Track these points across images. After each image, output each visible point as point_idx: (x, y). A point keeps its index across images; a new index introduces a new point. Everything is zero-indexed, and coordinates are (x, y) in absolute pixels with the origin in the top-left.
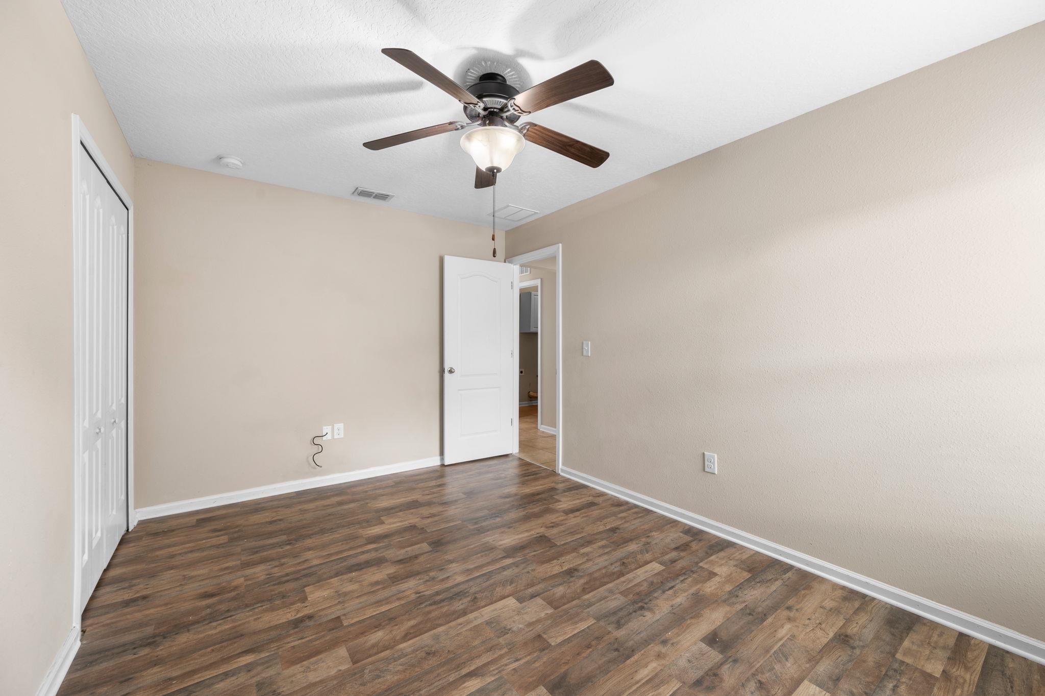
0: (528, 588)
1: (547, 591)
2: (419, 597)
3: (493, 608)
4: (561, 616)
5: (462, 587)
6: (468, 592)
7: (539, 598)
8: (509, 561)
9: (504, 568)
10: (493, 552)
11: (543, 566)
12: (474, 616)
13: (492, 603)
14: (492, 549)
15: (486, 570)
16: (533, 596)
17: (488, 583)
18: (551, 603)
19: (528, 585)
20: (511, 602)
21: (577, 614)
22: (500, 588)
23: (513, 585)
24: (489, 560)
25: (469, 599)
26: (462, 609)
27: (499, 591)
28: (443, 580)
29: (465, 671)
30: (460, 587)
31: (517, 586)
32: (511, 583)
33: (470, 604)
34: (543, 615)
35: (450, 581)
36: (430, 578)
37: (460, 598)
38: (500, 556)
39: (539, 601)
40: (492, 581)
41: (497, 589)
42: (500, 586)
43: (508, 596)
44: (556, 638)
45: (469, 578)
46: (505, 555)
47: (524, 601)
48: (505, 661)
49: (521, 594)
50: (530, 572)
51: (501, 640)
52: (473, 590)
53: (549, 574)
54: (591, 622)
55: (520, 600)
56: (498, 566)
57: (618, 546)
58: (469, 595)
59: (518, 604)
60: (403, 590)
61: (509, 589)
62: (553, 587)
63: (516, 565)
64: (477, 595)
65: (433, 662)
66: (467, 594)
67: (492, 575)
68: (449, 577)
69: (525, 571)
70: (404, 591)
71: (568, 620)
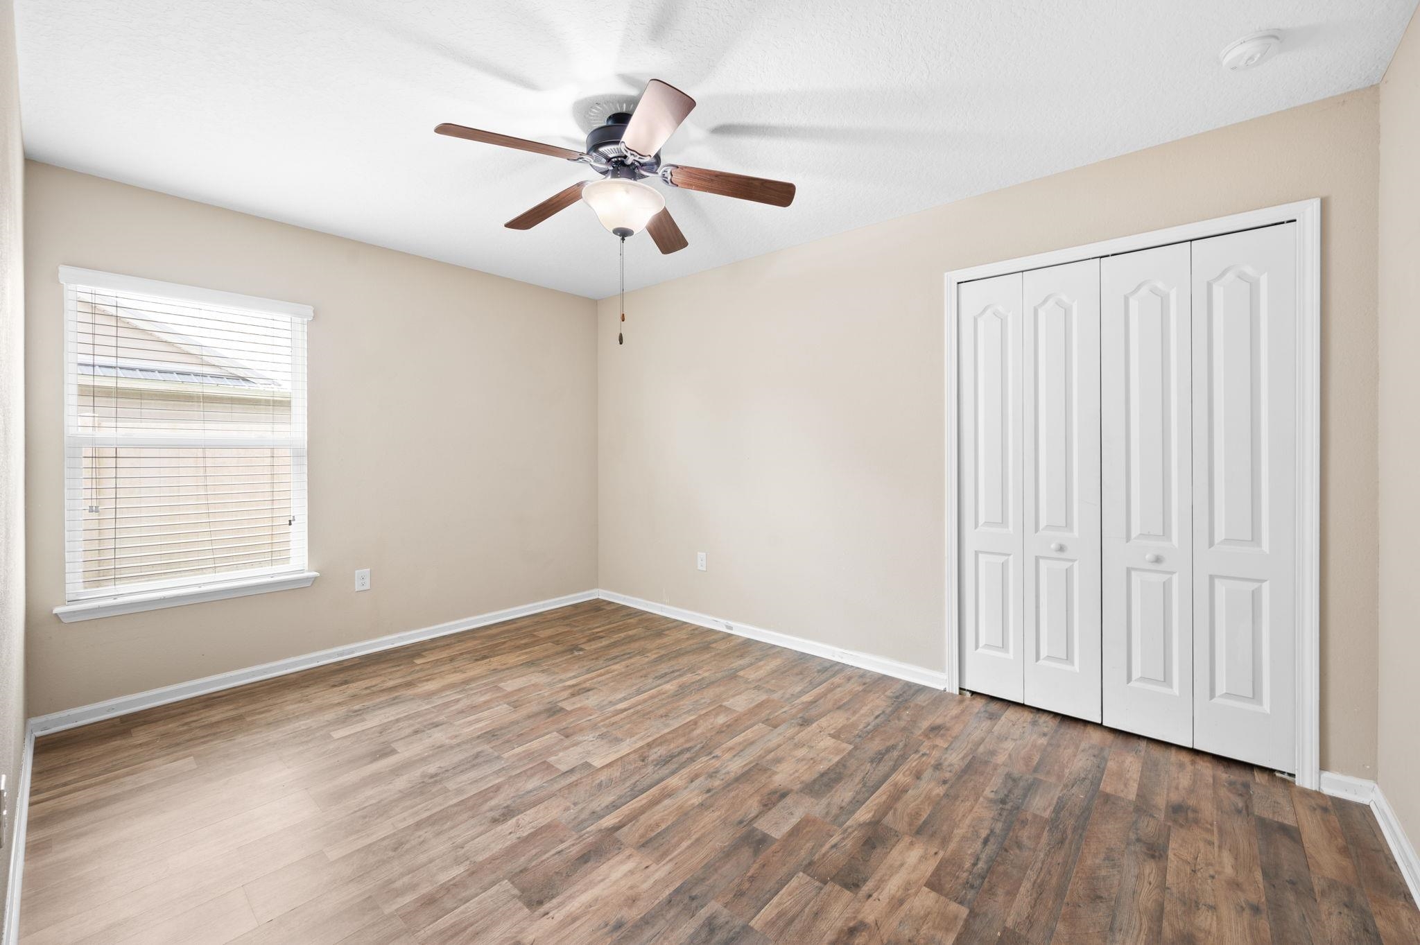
0: (577, 781)
1: (551, 780)
2: (710, 753)
3: (620, 753)
4: (540, 755)
5: (665, 770)
6: (656, 765)
7: (562, 770)
8: (609, 821)
9: (614, 806)
10: (642, 836)
11: (549, 820)
12: (637, 744)
13: (621, 758)
14: (643, 845)
15: (643, 800)
16: (572, 771)
17: (633, 781)
18: (549, 767)
19: (576, 785)
20: (597, 763)
21: (520, 760)
22: (614, 776)
23: (598, 782)
24: (642, 818)
25: (650, 759)
26: (654, 748)
27: (616, 773)
28: (697, 776)
29: (632, 710)
30: (668, 771)
31: (593, 781)
32: (600, 785)
33: (647, 753)
34: (561, 754)
35: (686, 776)
36: (716, 776)
37: (662, 758)
38: (625, 829)
39: (564, 768)
40: (628, 784)
41: (619, 774)
42: (616, 777)
43: (603, 768)
44: (552, 737)
45: (662, 784)
46: (617, 834)
47: (582, 765)
48: (599, 719)
49: (586, 773)
50: (572, 806)
51: (605, 730)
52: (650, 769)
53: (542, 806)
54: (506, 755)
55: (587, 765)
56: (625, 810)
57: (370, 897)
58: (652, 762)
59: (589, 760)
60: (736, 758)
61: (603, 777)
62: (541, 787)
63: (596, 816)
64: (641, 763)
65: (662, 711)
66: (655, 763)
67: (629, 793)
68: (692, 782)
69: (580, 807)
70: (734, 756)
71: (533, 753)
